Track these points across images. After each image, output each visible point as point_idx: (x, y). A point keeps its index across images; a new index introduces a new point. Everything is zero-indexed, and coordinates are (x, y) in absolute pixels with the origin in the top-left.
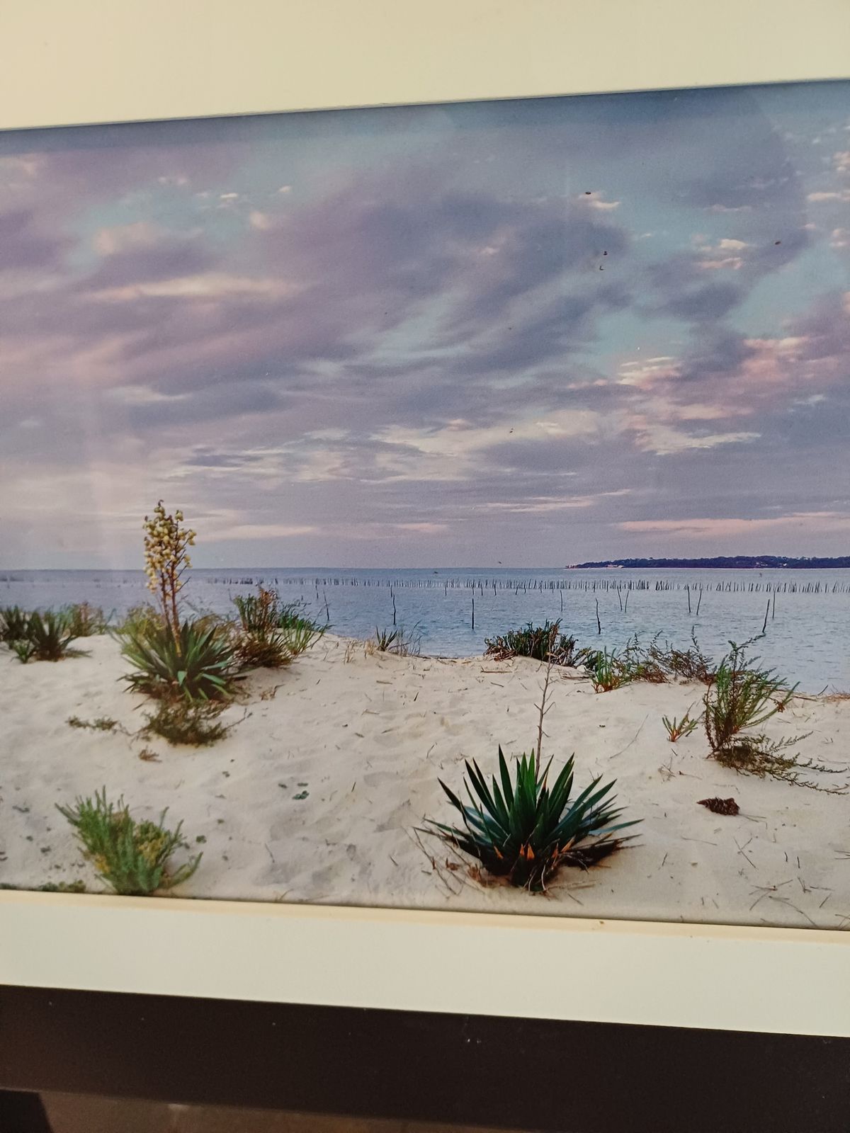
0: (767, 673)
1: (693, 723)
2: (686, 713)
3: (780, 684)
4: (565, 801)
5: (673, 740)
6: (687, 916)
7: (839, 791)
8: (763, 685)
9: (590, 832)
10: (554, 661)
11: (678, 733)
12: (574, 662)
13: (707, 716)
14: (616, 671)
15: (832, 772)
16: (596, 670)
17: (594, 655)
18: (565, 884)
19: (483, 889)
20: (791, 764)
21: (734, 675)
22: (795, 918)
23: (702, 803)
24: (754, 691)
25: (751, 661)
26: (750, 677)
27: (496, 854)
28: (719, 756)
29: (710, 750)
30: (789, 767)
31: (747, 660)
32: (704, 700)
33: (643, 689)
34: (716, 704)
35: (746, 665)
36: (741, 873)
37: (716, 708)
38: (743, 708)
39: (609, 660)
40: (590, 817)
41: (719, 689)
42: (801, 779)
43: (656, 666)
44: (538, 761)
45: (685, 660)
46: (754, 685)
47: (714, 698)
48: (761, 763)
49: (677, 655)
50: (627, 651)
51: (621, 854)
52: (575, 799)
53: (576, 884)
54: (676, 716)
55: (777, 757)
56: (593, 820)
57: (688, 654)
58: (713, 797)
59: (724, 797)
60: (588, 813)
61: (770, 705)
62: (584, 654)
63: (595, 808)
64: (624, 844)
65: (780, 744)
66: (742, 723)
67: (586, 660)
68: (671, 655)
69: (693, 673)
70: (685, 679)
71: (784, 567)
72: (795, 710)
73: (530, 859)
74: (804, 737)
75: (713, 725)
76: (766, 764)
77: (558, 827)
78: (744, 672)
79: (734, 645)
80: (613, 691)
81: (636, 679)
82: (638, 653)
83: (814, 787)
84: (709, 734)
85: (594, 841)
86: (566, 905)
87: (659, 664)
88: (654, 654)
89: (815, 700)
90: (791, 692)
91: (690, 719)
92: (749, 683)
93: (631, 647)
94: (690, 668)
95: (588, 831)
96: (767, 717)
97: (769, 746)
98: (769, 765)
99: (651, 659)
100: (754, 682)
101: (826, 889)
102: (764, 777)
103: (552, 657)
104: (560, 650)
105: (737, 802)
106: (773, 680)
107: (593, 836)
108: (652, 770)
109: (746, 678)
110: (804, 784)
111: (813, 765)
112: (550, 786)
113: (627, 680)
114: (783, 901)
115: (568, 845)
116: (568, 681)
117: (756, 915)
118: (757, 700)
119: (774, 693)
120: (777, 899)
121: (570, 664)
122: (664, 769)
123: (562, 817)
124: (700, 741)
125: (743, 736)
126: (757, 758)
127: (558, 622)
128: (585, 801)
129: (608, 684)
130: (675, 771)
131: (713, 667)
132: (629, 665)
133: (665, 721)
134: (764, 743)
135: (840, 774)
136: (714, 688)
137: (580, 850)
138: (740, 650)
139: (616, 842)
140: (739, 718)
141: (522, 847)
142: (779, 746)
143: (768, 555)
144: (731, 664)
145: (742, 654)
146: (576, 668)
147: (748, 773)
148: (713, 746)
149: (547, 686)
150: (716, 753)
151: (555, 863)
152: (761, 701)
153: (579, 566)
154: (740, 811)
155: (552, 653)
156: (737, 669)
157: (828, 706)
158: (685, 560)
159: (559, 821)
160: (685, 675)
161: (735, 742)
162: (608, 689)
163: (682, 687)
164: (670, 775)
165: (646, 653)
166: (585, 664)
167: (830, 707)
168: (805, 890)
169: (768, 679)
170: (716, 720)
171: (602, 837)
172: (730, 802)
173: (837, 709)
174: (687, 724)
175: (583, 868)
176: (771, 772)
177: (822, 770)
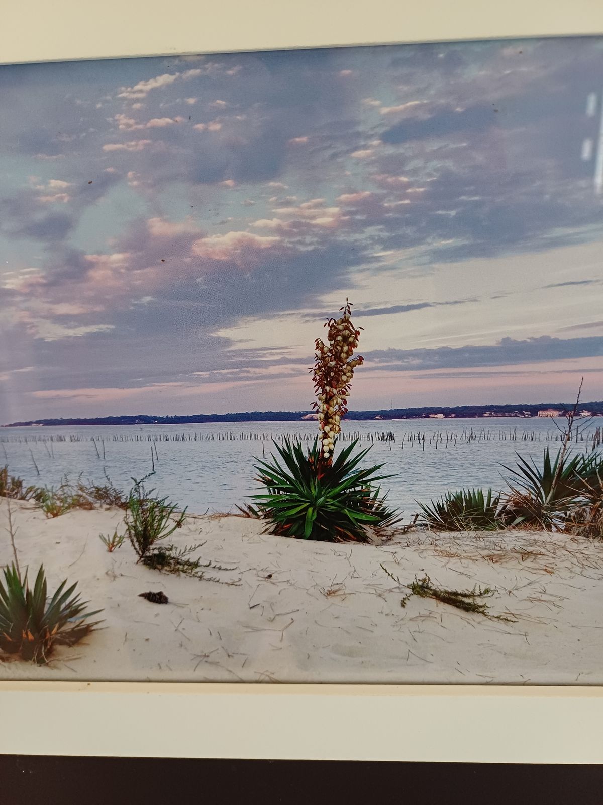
0: (163, 500)
1: (121, 538)
2: (114, 531)
3: (174, 507)
4: (44, 598)
5: (110, 551)
6: (152, 676)
7: (236, 583)
8: (162, 509)
9: (69, 620)
10: (10, 496)
11: (113, 546)
12: (25, 497)
13: (130, 533)
14: (58, 502)
15: (227, 570)
16: (43, 502)
17: (39, 491)
18: (60, 658)
19: (3, 663)
20: (196, 565)
21: (141, 502)
22: (226, 676)
23: (141, 595)
24: (157, 513)
25: (150, 492)
26: (152, 503)
27: (6, 638)
28: (144, 561)
29: (137, 558)
30: (196, 568)
31: (147, 491)
32: (124, 520)
33: (80, 514)
34: (133, 524)
35: (147, 495)
36: (181, 645)
37: (134, 527)
38: (153, 526)
39: (50, 494)
40: (66, 609)
41: (133, 513)
42: (206, 576)
43: (85, 498)
44: (18, 570)
45: (104, 492)
46: (157, 509)
47: (131, 519)
48: (175, 565)
49: (98, 489)
50: (61, 487)
51: (94, 635)
52: (52, 596)
53: (68, 657)
54: (109, 534)
55: (186, 560)
56: (69, 610)
57: (105, 488)
58: (148, 591)
59: (156, 591)
60: (63, 606)
61: (171, 524)
62: (30, 491)
63: (68, 601)
64: (95, 627)
65: (185, 551)
66: (155, 537)
67: (34, 495)
68: (94, 489)
69: (112, 502)
70: (108, 506)
71: (156, 423)
72: (190, 526)
73: (31, 640)
74: (201, 545)
75: (135, 540)
76: (179, 566)
77: (45, 616)
78: (147, 500)
79: (135, 481)
80: (59, 518)
81: (73, 508)
82: (70, 488)
83: (218, 581)
84: (134, 546)
85: (73, 626)
86: (65, 673)
87: (87, 496)
88: (81, 489)
89: (201, 519)
90: (183, 514)
91: (118, 535)
92: (153, 508)
93: (64, 484)
94: (109, 498)
95: (67, 620)
96: (171, 532)
97: (178, 553)
98: (181, 567)
99: (80, 492)
100: (156, 507)
101: (244, 654)
102: (179, 575)
103: (8, 493)
104: (12, 488)
105: (165, 594)
106: (169, 505)
107: (72, 622)
108: (101, 573)
109: (150, 504)
110: (209, 580)
111: (213, 564)
112: (31, 586)
113: (67, 508)
114: (216, 664)
115: (55, 630)
116: (25, 511)
117: (200, 674)
118: (161, 520)
119: (172, 515)
120: (211, 663)
121: (23, 498)
122: (109, 572)
123: (46, 609)
124: (129, 552)
125: (158, 547)
126: (172, 561)
127: (6, 467)
128: (59, 597)
129: (54, 512)
130: (117, 572)
131: (125, 497)
132: (66, 497)
133: (101, 537)
134: (174, 551)
135: (232, 571)
136: (129, 512)
137: (65, 633)
138: (140, 484)
139: (89, 626)
140: (152, 533)
141: (24, 632)
142: (185, 552)
143: (143, 415)
144: (137, 495)
145: (143, 486)
146: (28, 500)
147: (167, 573)
148: (139, 554)
149: (10, 514)
150: (142, 559)
151: (49, 643)
152: (164, 521)
153: (11, 425)
154: (170, 600)
155: (7, 490)
156: (142, 498)
157: (212, 522)
158: (85, 419)
159: (45, 612)
160: (107, 504)
161: (153, 551)
162: (55, 515)
163: (107, 512)
164: (115, 577)
165: (76, 488)
166: (34, 498)
167: (214, 523)
168: (229, 656)
169: (165, 504)
170: (136, 535)
171: (78, 622)
172: (160, 594)
173: (219, 524)
174: (117, 539)
175: (70, 646)
176: (183, 571)
177: (220, 568)
